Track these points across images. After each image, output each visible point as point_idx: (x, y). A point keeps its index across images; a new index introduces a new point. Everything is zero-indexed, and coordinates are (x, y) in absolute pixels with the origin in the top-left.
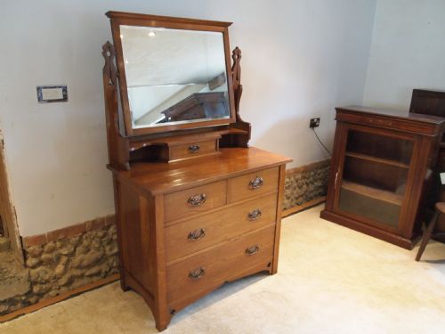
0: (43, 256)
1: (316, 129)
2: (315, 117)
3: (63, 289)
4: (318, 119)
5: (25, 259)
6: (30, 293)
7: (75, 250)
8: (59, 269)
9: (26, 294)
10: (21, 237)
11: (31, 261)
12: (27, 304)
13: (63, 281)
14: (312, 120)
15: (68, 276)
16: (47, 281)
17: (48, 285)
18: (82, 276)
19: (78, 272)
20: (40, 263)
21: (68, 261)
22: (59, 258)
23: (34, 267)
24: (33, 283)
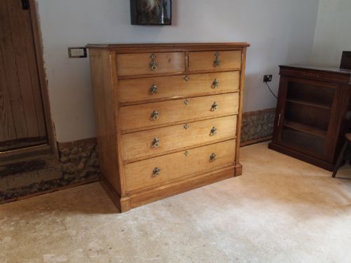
0: (71, 156)
1: (268, 83)
2: (268, 74)
3: (83, 179)
4: (271, 76)
5: (60, 157)
6: (62, 179)
7: (91, 155)
8: (81, 166)
9: (60, 179)
10: (57, 143)
11: (64, 159)
12: (60, 185)
13: (83, 174)
14: (265, 76)
15: (86, 171)
16: (73, 173)
17: (73, 176)
18: (95, 173)
19: (93, 170)
20: (69, 161)
21: (86, 161)
22: (81, 158)
23: (65, 162)
24: (64, 173)
